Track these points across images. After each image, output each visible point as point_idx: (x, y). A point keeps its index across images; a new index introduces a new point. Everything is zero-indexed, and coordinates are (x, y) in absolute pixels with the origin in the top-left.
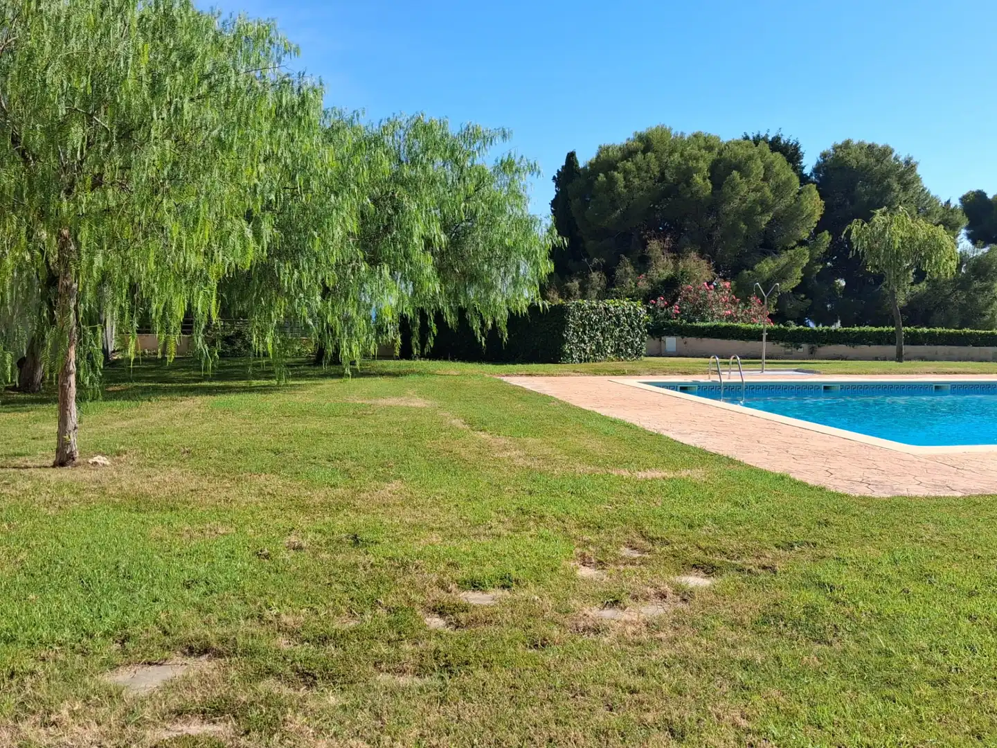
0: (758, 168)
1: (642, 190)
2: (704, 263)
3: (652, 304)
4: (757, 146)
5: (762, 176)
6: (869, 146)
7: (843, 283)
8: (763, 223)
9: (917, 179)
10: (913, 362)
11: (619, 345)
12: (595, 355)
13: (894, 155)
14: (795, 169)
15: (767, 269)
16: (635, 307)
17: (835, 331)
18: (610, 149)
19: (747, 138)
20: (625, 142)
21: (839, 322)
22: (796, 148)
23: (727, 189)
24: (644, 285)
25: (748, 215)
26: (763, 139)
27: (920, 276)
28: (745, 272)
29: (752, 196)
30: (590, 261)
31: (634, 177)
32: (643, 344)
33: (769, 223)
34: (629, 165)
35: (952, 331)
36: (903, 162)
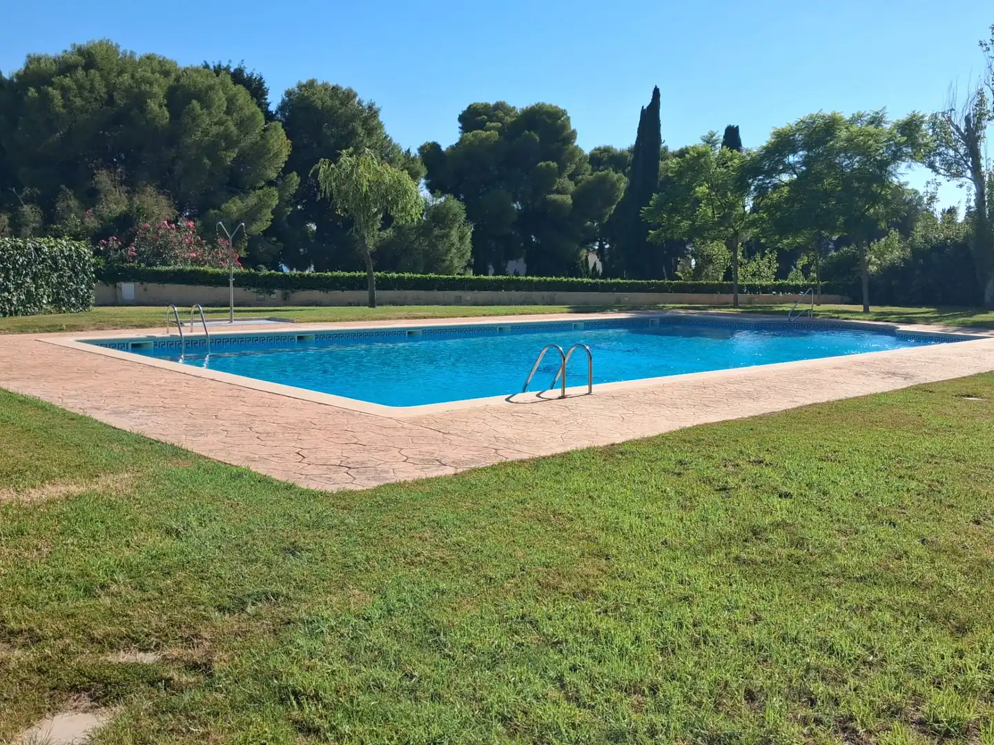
0: (220, 99)
1: (86, 112)
2: (163, 201)
3: (103, 244)
4: (218, 76)
5: (225, 109)
6: (333, 88)
7: (314, 228)
8: (228, 159)
9: (380, 126)
10: (384, 307)
11: (58, 293)
12: (24, 307)
13: (357, 99)
14: (259, 105)
15: (235, 208)
16: (77, 248)
17: (308, 275)
18: (43, 60)
19: (207, 66)
20: (60, 53)
21: (313, 266)
22: (260, 83)
23: (186, 120)
24: (92, 223)
25: (212, 149)
26: (225, 69)
27: (388, 221)
28: (212, 211)
29: (215, 130)
30: (20, 191)
31: (75, 97)
32: (91, 291)
33: (235, 160)
34: (67, 81)
35: (419, 276)
36: (366, 107)
